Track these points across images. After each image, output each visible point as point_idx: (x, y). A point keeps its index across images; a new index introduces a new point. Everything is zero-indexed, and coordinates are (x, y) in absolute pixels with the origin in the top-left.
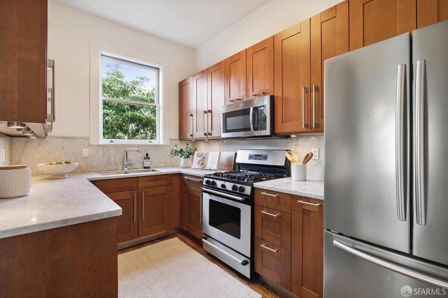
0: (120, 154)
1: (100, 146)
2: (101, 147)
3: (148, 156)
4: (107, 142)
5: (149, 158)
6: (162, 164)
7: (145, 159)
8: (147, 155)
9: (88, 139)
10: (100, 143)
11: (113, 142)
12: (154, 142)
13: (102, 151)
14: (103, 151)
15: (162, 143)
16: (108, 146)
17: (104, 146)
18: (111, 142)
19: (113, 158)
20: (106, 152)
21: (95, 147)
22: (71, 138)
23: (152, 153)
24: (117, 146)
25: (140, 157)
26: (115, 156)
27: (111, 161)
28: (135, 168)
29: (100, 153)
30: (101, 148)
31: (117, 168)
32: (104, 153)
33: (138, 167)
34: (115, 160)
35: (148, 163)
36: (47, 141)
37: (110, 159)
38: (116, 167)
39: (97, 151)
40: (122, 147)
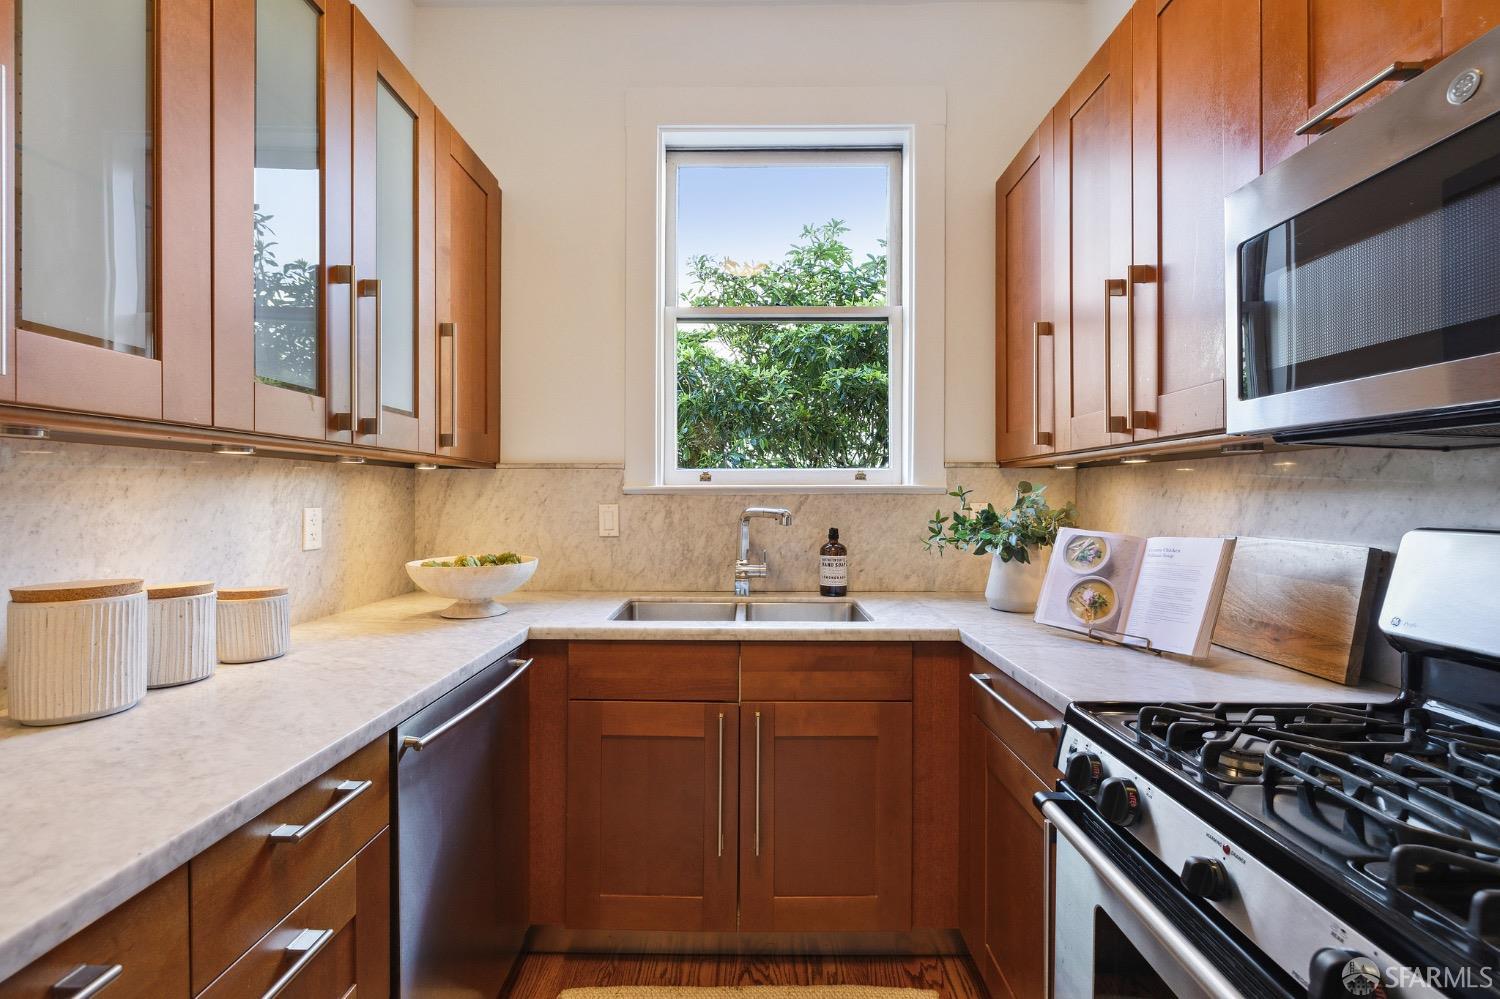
0: (727, 530)
1: (656, 494)
2: (662, 498)
3: (840, 541)
4: (690, 478)
5: (842, 551)
6: (907, 577)
7: (824, 552)
8: (834, 534)
9: (618, 468)
10: (658, 484)
11: (709, 479)
12: (878, 477)
13: (662, 514)
14: (669, 513)
15: (909, 482)
16: (682, 496)
17: (670, 495)
18: (702, 479)
19: (702, 542)
20: (676, 517)
21: (641, 498)
22: (567, 467)
23: (861, 528)
24: (718, 493)
25: (809, 543)
26: (710, 537)
27: (696, 554)
28: (788, 588)
29: (658, 521)
30: (662, 502)
31: (718, 583)
32: (671, 524)
33: (801, 586)
34: (709, 551)
35: (842, 571)
36: (501, 480)
37: (691, 547)
38: (712, 580)
39: (646, 514)
40: (737, 499)
